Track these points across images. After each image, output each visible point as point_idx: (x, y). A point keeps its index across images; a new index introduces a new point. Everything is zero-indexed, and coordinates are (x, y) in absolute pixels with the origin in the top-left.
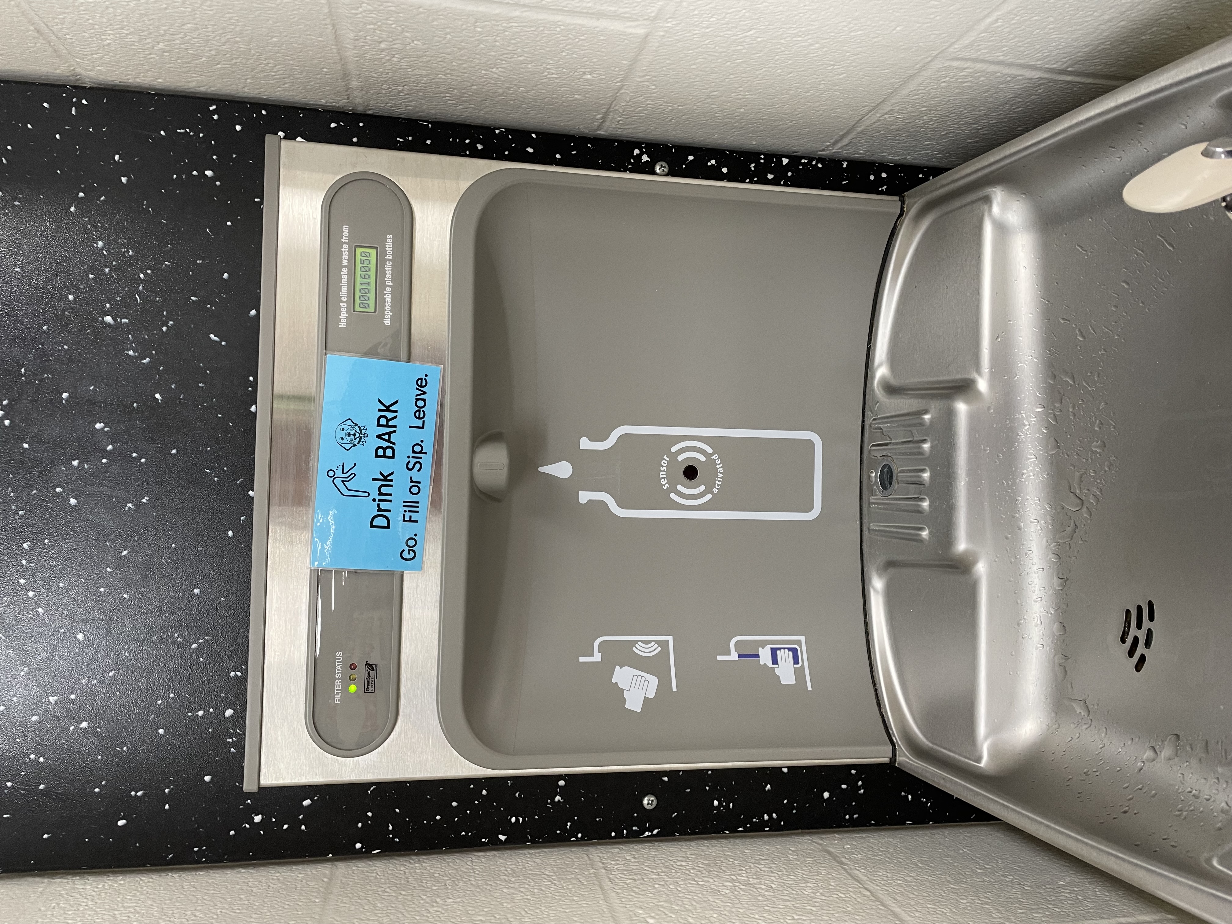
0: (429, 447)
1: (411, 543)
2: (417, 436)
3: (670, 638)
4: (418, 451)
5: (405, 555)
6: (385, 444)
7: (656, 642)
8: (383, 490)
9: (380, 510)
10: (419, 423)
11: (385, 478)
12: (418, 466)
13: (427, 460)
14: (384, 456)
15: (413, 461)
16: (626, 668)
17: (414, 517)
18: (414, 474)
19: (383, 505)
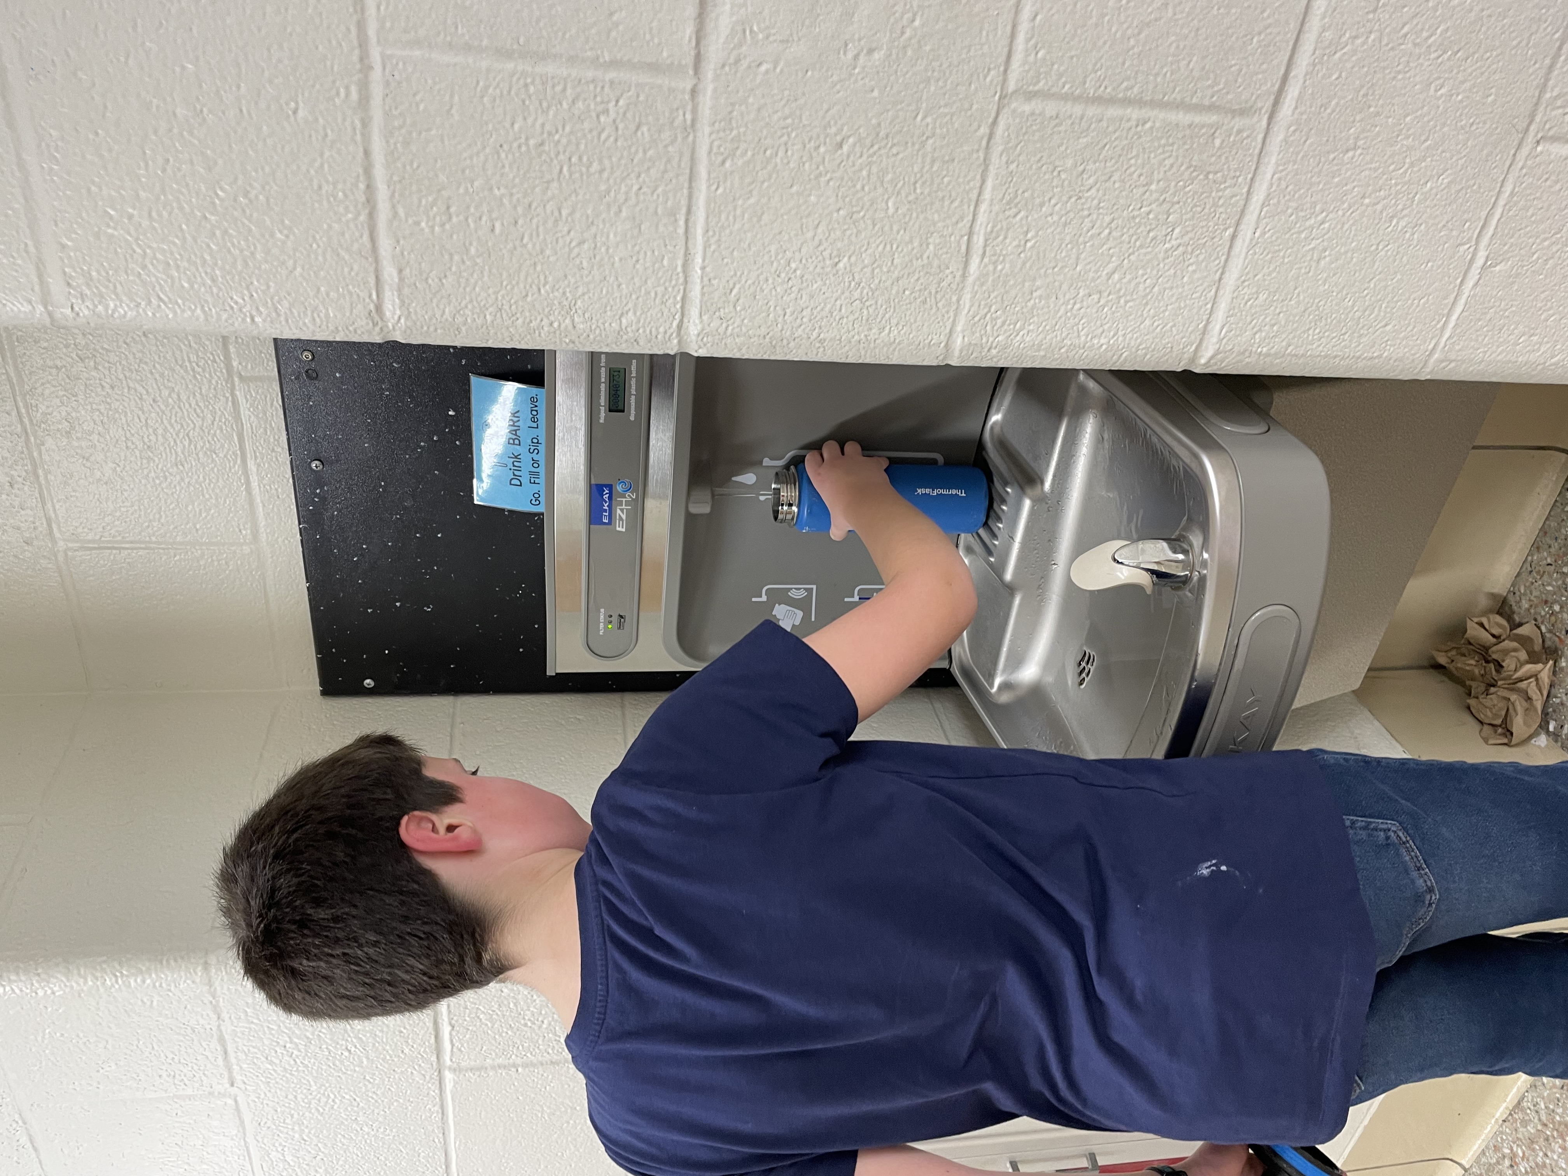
0: (542, 440)
1: (536, 496)
2: (534, 433)
3: (814, 587)
4: (536, 442)
5: (533, 502)
6: (514, 437)
7: (805, 589)
8: (516, 464)
9: (514, 475)
10: (535, 425)
11: (516, 457)
12: (536, 451)
13: (542, 448)
14: (514, 444)
15: (533, 448)
16: (782, 606)
17: (537, 481)
18: (534, 456)
19: (516, 473)
